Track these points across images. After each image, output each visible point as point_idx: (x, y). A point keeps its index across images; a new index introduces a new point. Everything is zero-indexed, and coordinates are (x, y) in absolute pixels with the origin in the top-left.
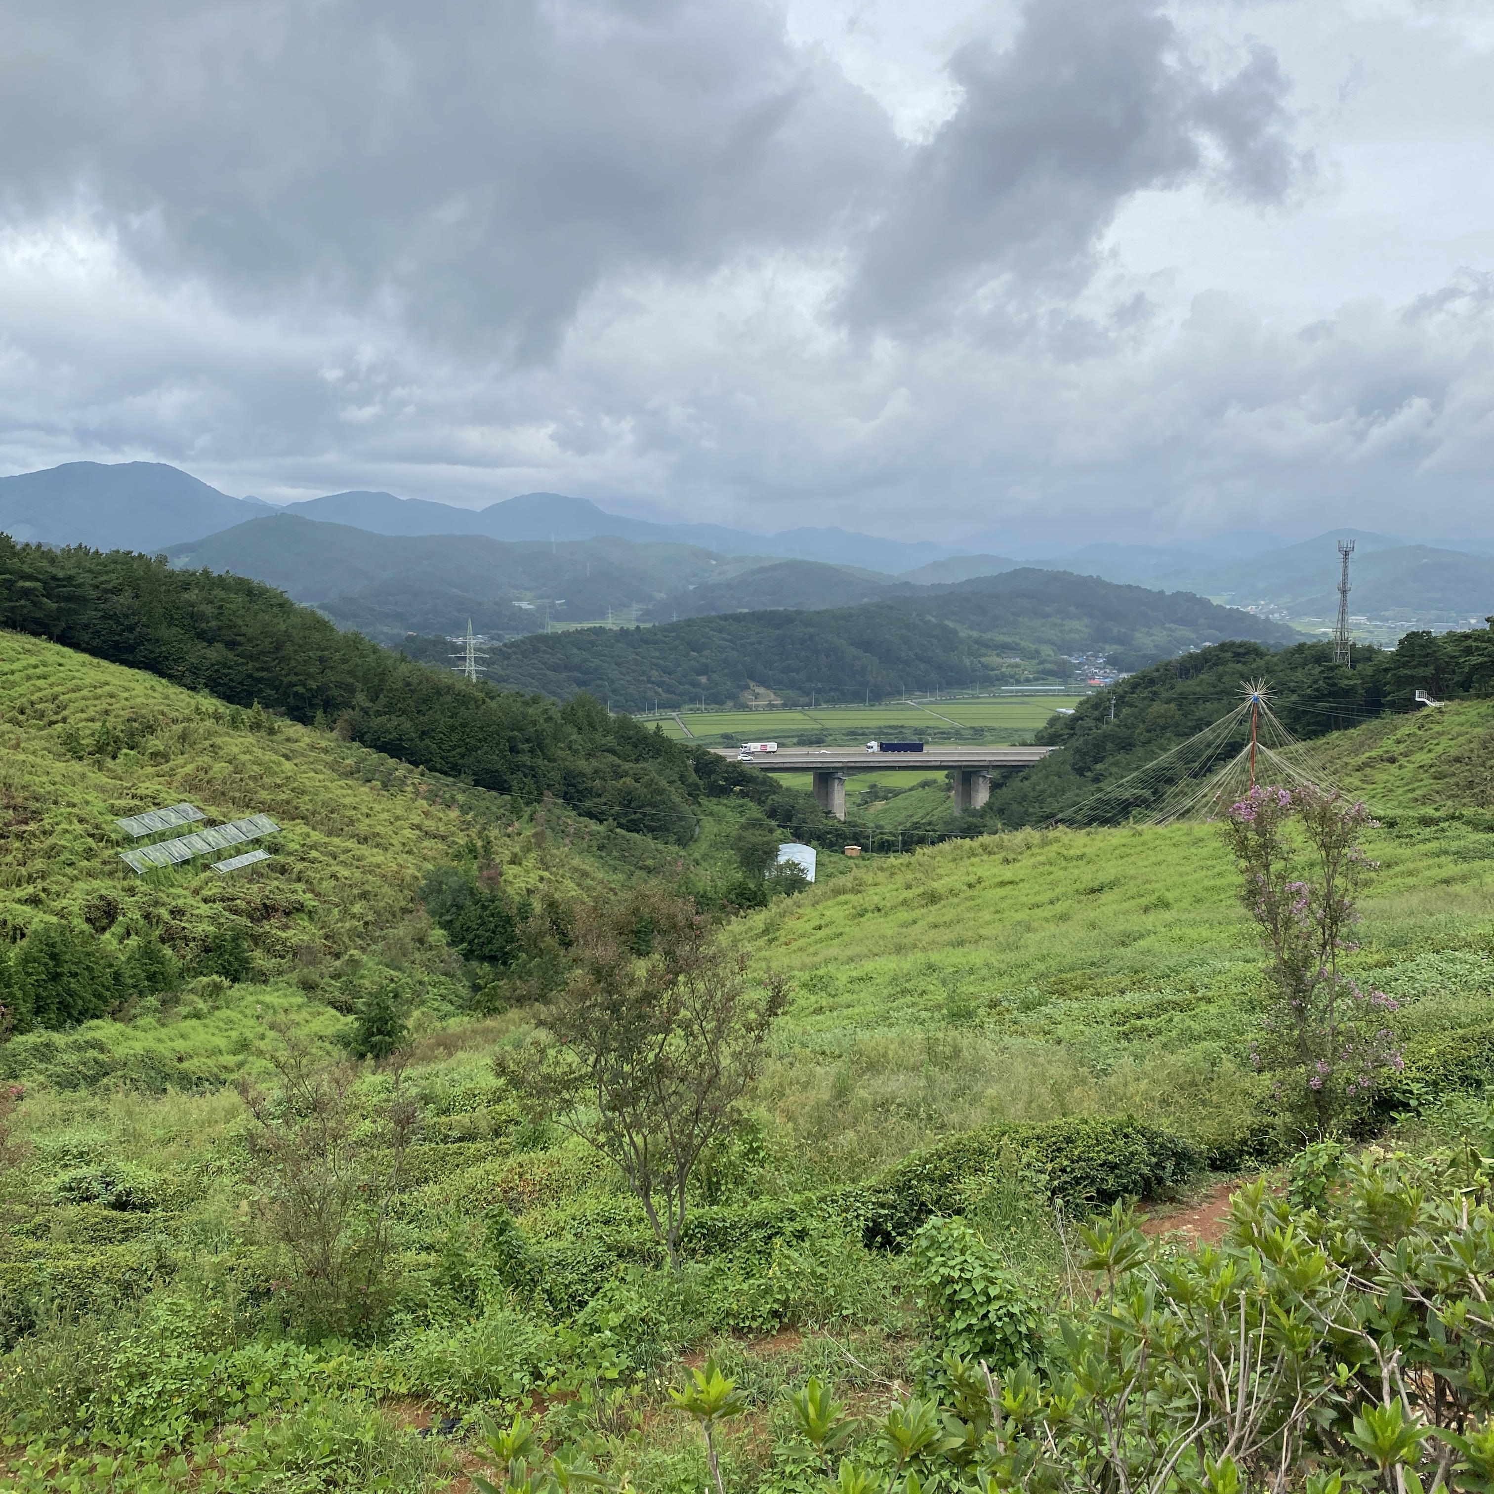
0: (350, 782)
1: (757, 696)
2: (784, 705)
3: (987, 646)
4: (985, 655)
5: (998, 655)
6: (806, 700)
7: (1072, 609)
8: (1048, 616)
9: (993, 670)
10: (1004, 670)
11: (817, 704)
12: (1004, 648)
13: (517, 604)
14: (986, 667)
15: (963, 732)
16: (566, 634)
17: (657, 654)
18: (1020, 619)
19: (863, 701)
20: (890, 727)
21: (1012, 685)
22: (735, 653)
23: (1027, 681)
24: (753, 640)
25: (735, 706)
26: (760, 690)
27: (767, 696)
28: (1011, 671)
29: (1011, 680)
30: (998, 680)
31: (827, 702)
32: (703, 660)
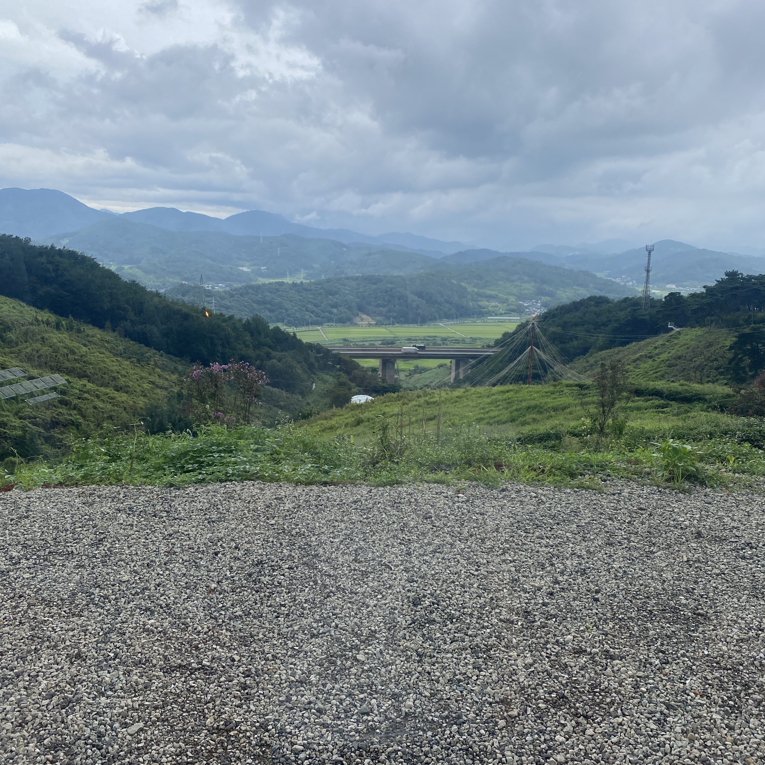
0: (118, 359)
1: (362, 320)
2: (376, 324)
3: (481, 296)
4: (480, 301)
5: (487, 301)
6: (388, 322)
7: (526, 278)
8: (513, 281)
9: (484, 308)
10: (489, 308)
11: (393, 324)
12: (490, 297)
13: (241, 268)
14: (480, 307)
15: (466, 340)
16: (264, 285)
17: (311, 296)
18: (499, 282)
19: (417, 323)
20: (429, 337)
21: (493, 316)
22: (352, 297)
23: (501, 314)
24: (361, 290)
25: (351, 324)
26: (364, 316)
27: (367, 319)
28: (493, 309)
29: (493, 314)
30: (486, 313)
31: (398, 323)
32: (335, 300)
